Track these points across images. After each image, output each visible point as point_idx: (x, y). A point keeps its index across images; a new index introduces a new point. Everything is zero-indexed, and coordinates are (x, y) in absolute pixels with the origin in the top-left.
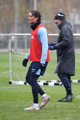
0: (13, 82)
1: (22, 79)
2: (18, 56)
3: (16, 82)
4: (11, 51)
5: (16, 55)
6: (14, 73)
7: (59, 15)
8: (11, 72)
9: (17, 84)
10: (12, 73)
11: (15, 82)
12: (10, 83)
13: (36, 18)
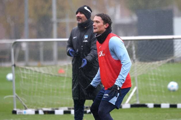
0: (18, 111)
1: (31, 106)
2: (25, 72)
3: (23, 111)
4: (15, 65)
5: (22, 72)
6: (19, 98)
7: (86, 8)
8: (14, 96)
9: (24, 113)
10: (17, 97)
11: (21, 111)
12: (14, 112)
13: (105, 25)
